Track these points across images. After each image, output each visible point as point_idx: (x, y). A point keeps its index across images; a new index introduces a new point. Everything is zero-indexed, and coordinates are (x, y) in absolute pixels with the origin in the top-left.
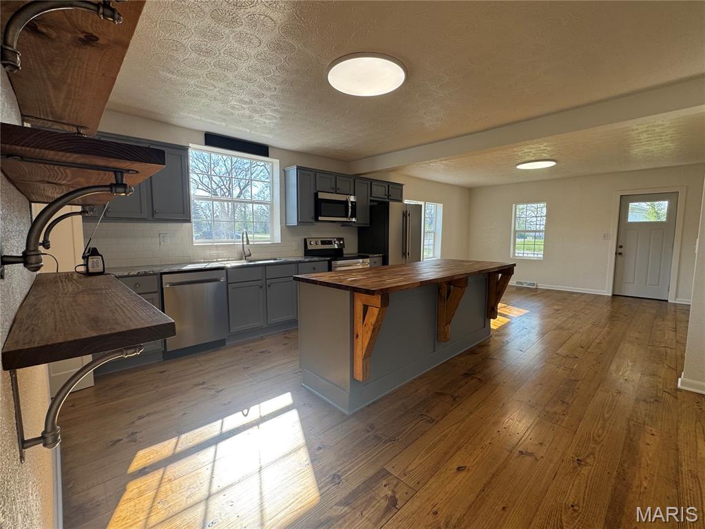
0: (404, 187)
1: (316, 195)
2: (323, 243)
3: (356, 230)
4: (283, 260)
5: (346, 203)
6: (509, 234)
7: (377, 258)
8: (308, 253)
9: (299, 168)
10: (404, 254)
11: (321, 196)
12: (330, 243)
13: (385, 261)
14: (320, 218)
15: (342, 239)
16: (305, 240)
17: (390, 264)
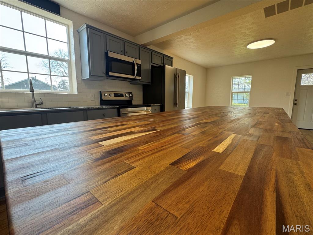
0: (173, 59)
1: (107, 53)
2: (116, 95)
3: (141, 87)
4: (75, 107)
5: (133, 64)
6: (229, 94)
7: (157, 107)
8: (103, 102)
9: (88, 27)
10: (175, 104)
11: (111, 55)
12: (122, 95)
13: (162, 109)
14: (111, 74)
15: (131, 93)
16: (100, 92)
17: (165, 111)
